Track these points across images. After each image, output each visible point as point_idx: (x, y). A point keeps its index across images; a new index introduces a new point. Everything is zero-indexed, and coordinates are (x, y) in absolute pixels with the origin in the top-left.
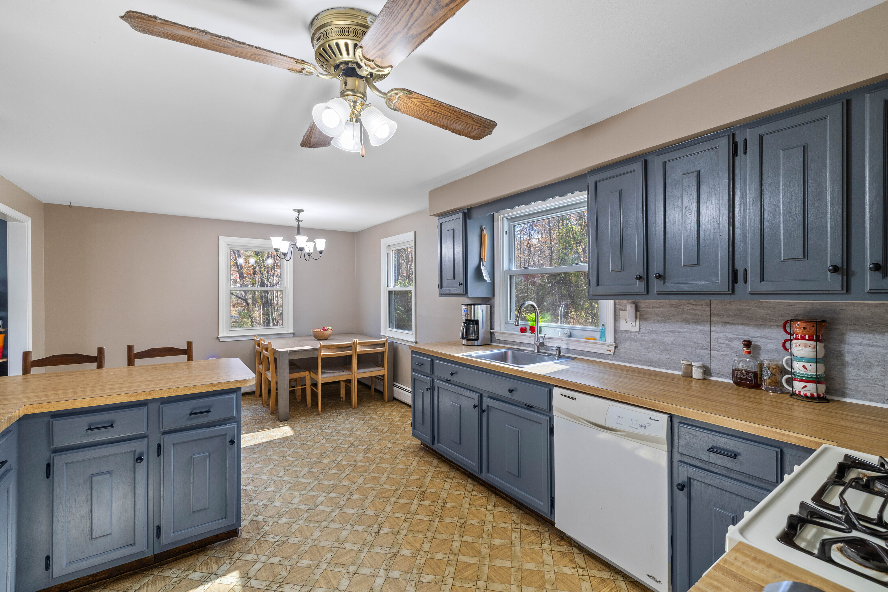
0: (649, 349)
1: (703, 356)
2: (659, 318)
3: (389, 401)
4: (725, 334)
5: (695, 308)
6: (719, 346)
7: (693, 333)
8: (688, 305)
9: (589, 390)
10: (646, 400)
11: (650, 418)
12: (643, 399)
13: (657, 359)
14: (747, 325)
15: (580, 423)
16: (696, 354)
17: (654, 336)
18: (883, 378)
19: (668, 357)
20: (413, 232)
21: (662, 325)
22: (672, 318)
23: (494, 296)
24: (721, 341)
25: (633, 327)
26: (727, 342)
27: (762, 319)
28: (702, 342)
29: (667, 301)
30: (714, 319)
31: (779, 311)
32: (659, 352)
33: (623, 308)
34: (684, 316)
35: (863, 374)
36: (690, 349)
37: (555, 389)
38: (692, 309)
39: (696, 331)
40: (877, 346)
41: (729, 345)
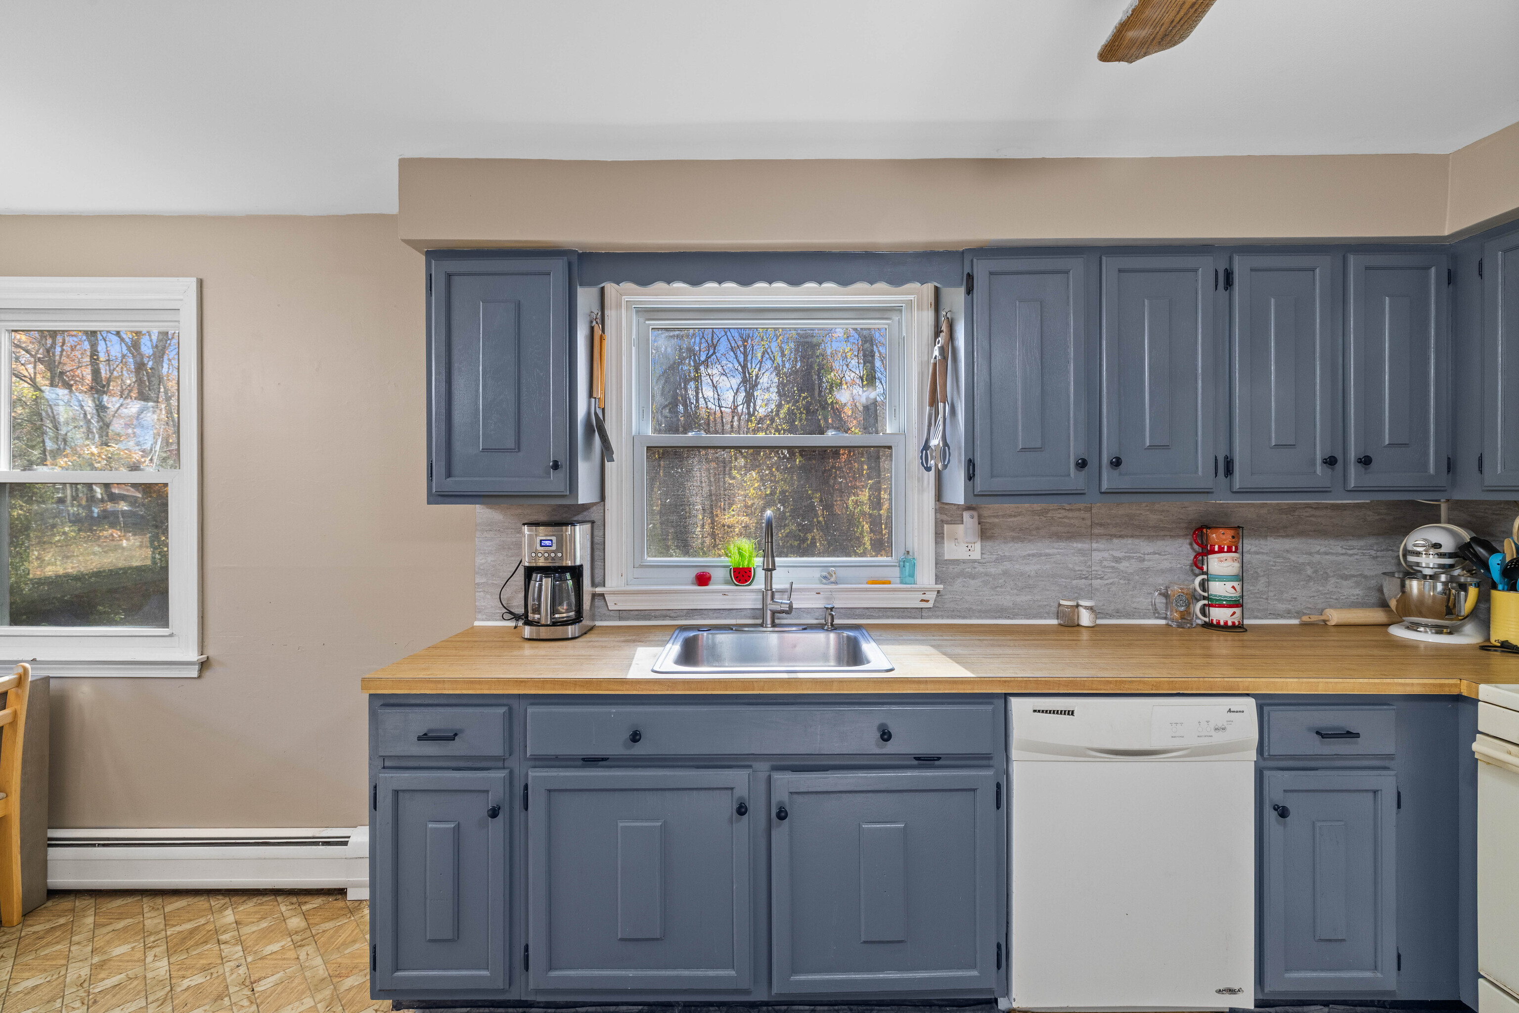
0: (998, 589)
1: (1081, 589)
2: (1013, 534)
3: (28, 912)
4: (1111, 552)
5: (1070, 514)
6: (1103, 572)
7: (1067, 555)
8: (1060, 511)
9: (1103, 687)
10: (1218, 679)
11: (1230, 711)
12: (1212, 680)
13: (1011, 604)
14: (1138, 537)
15: (1086, 759)
16: (1072, 588)
17: (1007, 565)
18: (1266, 589)
19: (1029, 597)
20: (192, 283)
21: (1019, 545)
22: (1034, 533)
23: (603, 498)
24: (1105, 563)
25: (970, 553)
26: (1113, 564)
27: (1154, 527)
28: (1080, 568)
29: (1027, 505)
30: (1096, 531)
31: (1173, 515)
32: (1015, 591)
33: (949, 519)
34: (1054, 529)
35: (1251, 588)
36: (1063, 580)
37: (1014, 702)
38: (1066, 517)
39: (1072, 551)
40: (1263, 553)
41: (1117, 568)
